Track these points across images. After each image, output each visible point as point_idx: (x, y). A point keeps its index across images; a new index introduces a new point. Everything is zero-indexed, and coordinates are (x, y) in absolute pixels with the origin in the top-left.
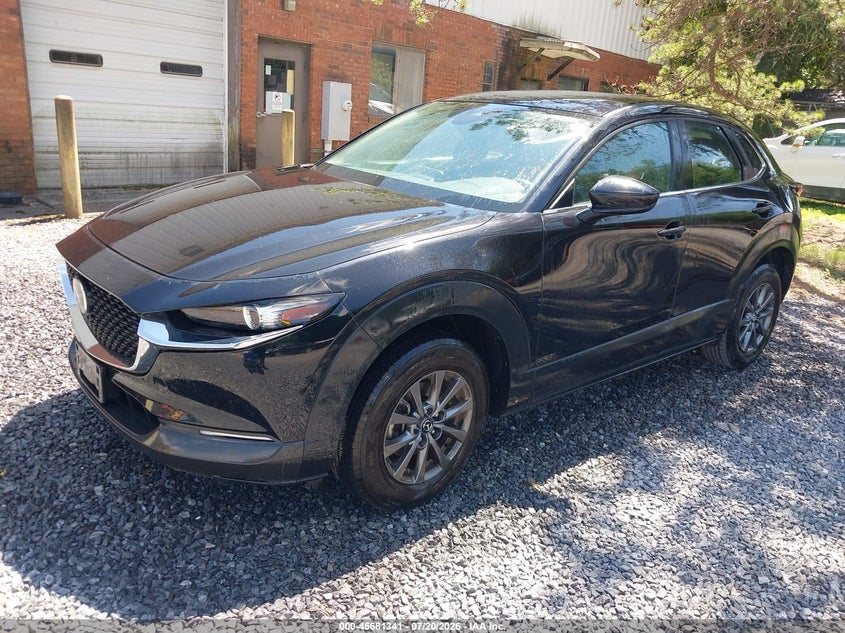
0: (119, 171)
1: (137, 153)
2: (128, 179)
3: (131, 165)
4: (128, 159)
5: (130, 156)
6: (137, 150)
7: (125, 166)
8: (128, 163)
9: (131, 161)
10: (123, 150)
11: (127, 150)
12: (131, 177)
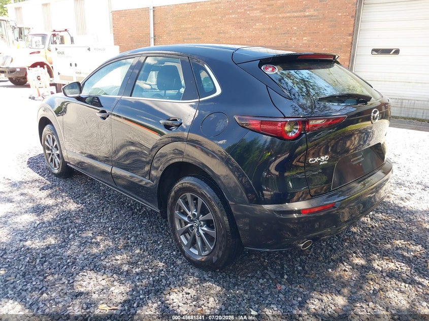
0: (396, 108)
1: (409, 100)
2: (400, 113)
3: (403, 106)
4: (402, 103)
5: (404, 101)
6: (409, 98)
7: (400, 106)
8: (402, 105)
9: (403, 104)
10: (400, 98)
11: (403, 98)
12: (402, 112)
